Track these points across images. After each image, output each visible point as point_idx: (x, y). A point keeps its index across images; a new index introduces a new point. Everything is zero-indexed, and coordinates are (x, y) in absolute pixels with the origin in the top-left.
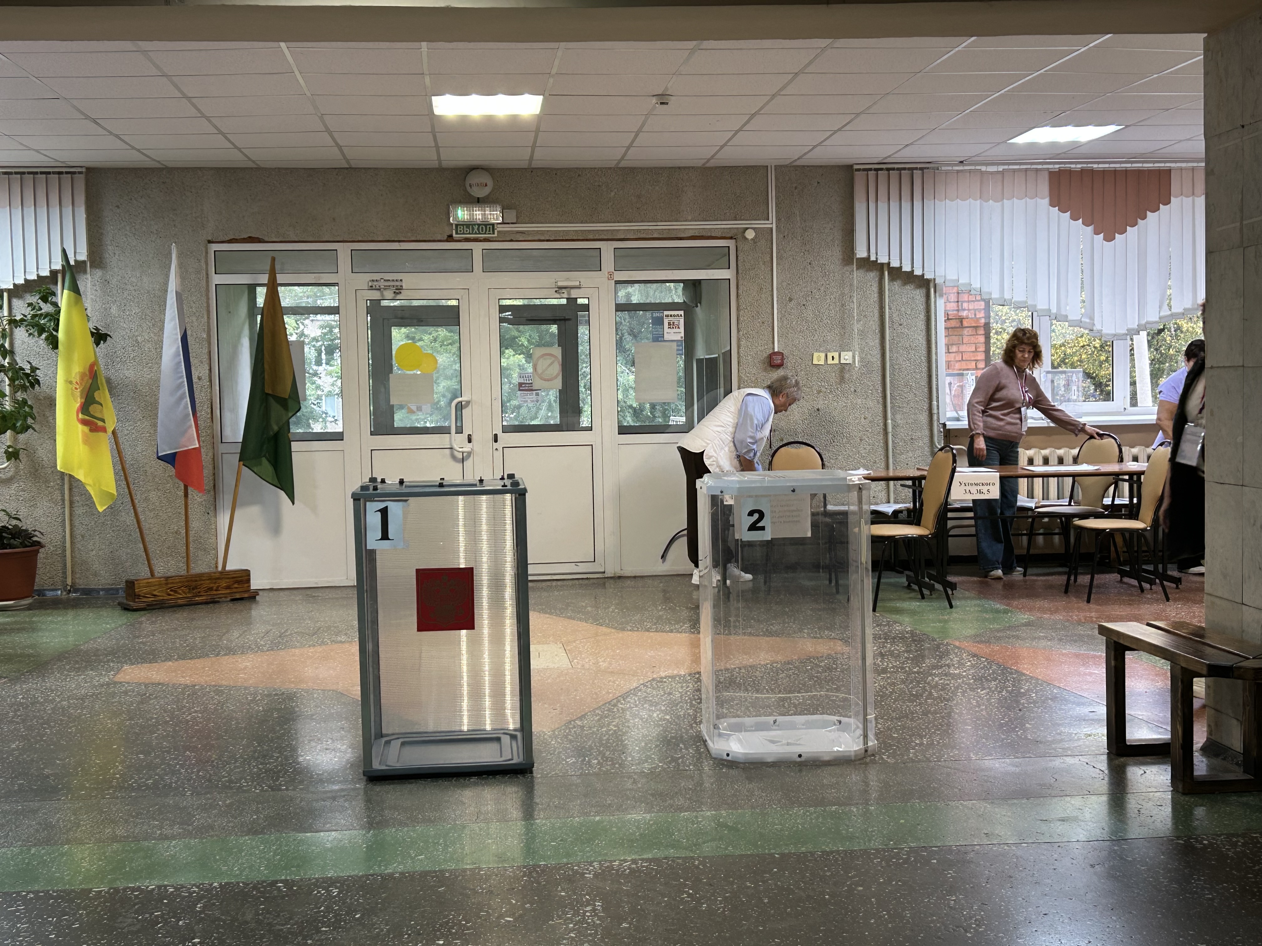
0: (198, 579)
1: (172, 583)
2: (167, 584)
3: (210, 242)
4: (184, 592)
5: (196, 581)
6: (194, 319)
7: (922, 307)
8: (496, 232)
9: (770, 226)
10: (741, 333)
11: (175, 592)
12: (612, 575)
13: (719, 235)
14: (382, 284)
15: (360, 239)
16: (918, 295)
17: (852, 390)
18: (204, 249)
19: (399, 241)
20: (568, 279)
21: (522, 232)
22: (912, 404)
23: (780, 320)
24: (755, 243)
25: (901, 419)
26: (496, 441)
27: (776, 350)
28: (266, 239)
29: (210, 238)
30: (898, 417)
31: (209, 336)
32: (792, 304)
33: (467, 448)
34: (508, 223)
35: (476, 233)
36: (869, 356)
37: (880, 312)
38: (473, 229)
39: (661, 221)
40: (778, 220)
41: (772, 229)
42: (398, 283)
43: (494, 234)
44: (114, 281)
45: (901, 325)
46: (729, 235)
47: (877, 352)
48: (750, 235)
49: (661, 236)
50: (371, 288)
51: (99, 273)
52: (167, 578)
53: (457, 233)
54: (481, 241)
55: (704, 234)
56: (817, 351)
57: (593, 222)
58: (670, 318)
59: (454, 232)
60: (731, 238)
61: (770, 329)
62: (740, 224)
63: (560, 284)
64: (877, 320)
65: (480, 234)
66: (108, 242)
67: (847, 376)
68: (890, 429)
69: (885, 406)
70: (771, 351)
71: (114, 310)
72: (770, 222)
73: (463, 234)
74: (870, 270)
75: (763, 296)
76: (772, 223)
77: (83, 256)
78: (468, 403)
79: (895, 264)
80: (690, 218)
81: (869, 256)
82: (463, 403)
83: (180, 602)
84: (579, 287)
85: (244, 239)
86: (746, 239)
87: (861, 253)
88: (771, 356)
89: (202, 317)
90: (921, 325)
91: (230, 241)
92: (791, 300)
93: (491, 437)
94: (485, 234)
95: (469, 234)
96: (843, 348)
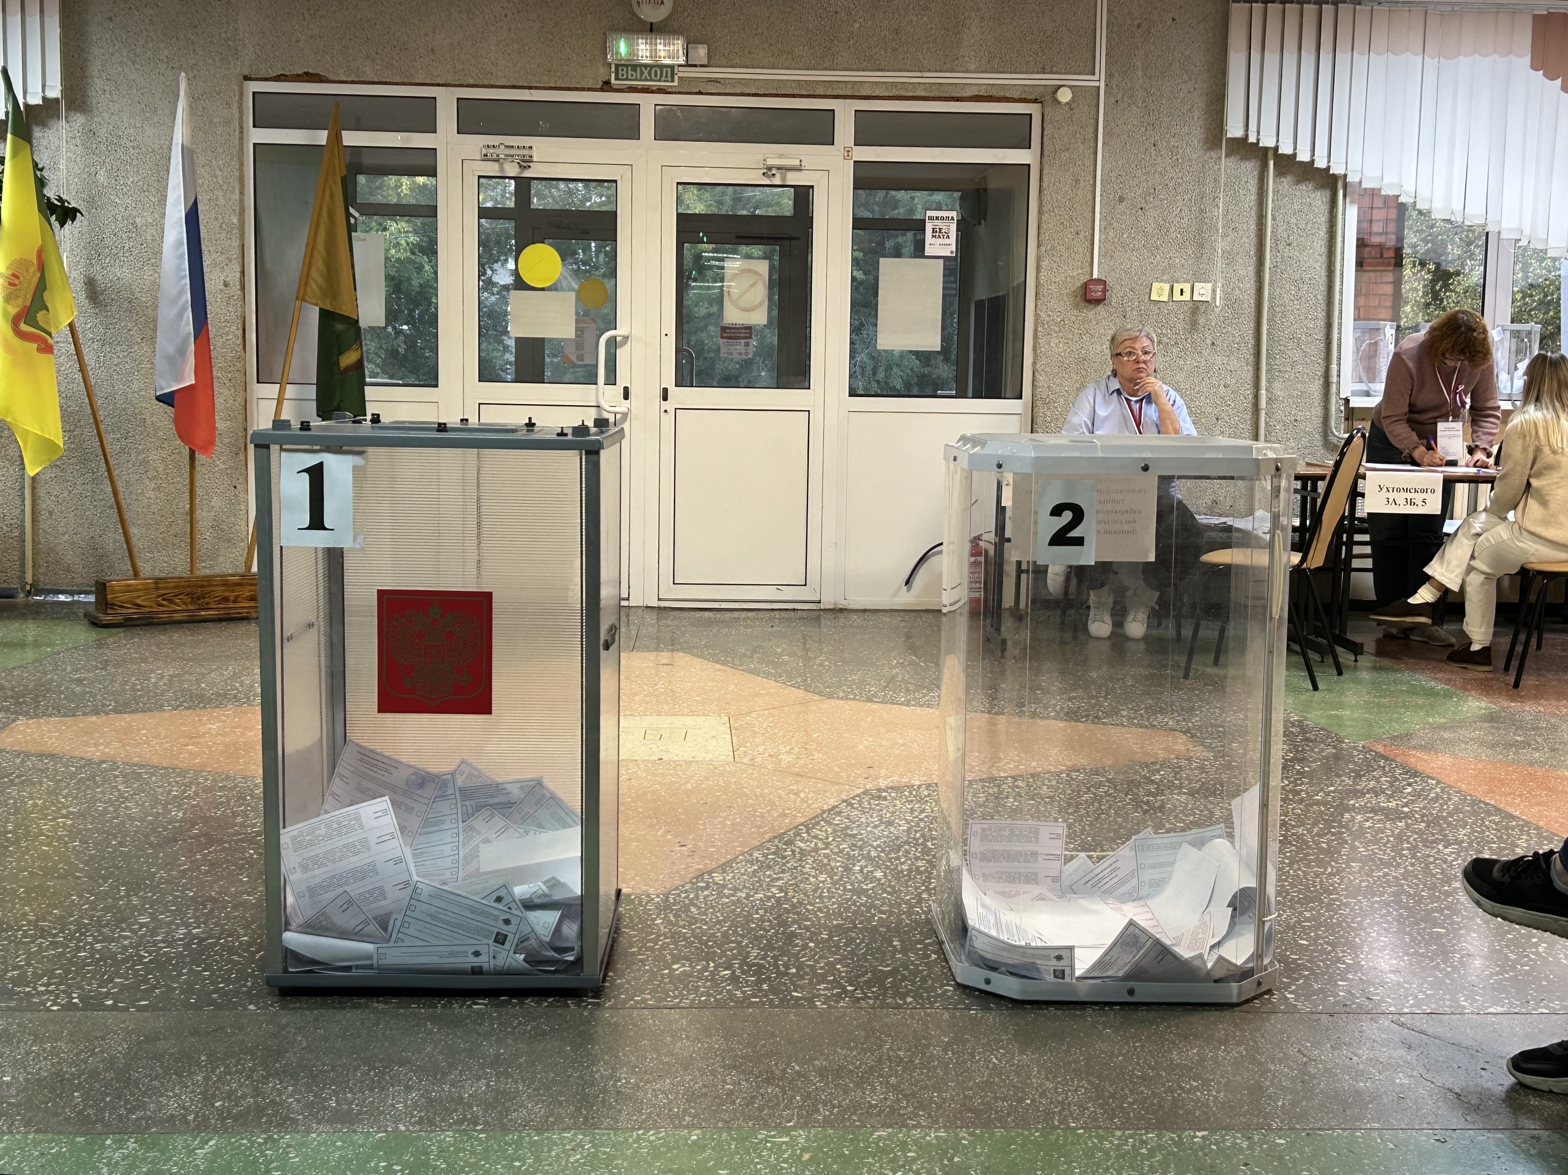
0: (205, 583)
1: (166, 588)
2: (157, 589)
3: (247, 78)
4: (185, 604)
5: (203, 586)
6: (220, 194)
7: (1323, 219)
8: (676, 78)
9: (1097, 84)
10: (1043, 249)
11: (171, 601)
12: (832, 607)
13: (1016, 95)
14: (502, 152)
15: (471, 82)
16: (1320, 199)
17: (1209, 342)
18: (236, 88)
19: (530, 88)
20: (781, 156)
21: (716, 81)
22: (1300, 368)
23: (1104, 230)
24: (1071, 109)
25: (1281, 390)
26: (665, 398)
27: (1095, 276)
28: (331, 77)
29: (246, 73)
30: (1277, 385)
31: (242, 221)
32: (1122, 207)
33: (623, 406)
34: (695, 66)
35: (646, 80)
36: (1237, 292)
37: (1258, 225)
38: (642, 73)
39: (929, 71)
40: (1109, 76)
41: (1098, 88)
42: (526, 152)
43: (673, 81)
44: (103, 132)
45: (1289, 245)
46: (1032, 97)
47: (1250, 285)
48: (1065, 96)
49: (927, 94)
50: (485, 158)
51: (79, 119)
52: (157, 580)
53: (617, 78)
54: (653, 92)
55: (994, 93)
56: (1158, 280)
57: (826, 69)
58: (936, 222)
59: (613, 75)
60: (1035, 101)
61: (1087, 244)
62: (1049, 80)
63: (770, 162)
64: (1253, 236)
65: (652, 80)
66: (96, 73)
67: (1202, 321)
68: (1263, 403)
69: (1257, 368)
70: (1088, 277)
71: (102, 177)
72: (1096, 77)
73: (627, 79)
74: (1245, 158)
75: (1080, 192)
76: (1099, 80)
77: (54, 92)
78: (626, 338)
79: (1286, 149)
80: (973, 67)
81: (1247, 136)
82: (618, 339)
83: (178, 616)
84: (798, 169)
85: (298, 75)
86: (1059, 103)
87: (1234, 130)
88: (1085, 286)
89: (232, 192)
90: (1320, 245)
91: (278, 78)
92: (1121, 200)
93: (658, 393)
94: (660, 81)
95: (636, 80)
96: (1199, 276)
